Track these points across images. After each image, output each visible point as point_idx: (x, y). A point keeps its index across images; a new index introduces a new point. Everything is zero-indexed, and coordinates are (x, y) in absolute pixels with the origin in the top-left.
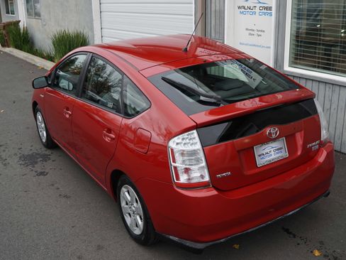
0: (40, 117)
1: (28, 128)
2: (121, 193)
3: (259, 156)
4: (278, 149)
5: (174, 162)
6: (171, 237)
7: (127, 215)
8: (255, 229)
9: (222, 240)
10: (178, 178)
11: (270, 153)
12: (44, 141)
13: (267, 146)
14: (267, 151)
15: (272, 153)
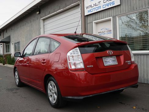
0: (16, 74)
1: (11, 83)
2: (48, 86)
3: (105, 62)
4: (113, 61)
5: (69, 61)
6: (69, 97)
7: (50, 96)
8: (105, 93)
9: (91, 96)
10: (71, 67)
11: (110, 62)
12: (17, 84)
13: (108, 58)
14: (108, 60)
15: (111, 62)
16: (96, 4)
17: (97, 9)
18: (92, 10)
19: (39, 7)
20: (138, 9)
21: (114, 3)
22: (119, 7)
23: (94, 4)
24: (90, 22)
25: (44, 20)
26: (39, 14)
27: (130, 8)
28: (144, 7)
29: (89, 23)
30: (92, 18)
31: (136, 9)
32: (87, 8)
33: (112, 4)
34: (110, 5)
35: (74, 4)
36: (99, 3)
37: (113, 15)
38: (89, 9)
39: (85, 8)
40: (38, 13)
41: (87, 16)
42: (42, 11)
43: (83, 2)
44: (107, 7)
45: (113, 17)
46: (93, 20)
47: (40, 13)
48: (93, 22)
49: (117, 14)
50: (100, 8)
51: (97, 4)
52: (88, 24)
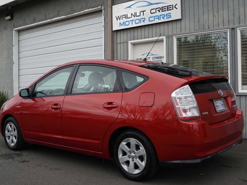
5: (177, 105)
13: (218, 101)
15: (220, 106)
16: (136, 13)
17: (137, 21)
18: (127, 23)
19: (10, 8)
20: (211, 28)
21: (170, 16)
22: (179, 23)
23: (132, 14)
24: (122, 42)
25: (19, 31)
26: (9, 20)
27: (198, 26)
28: (221, 27)
29: (120, 43)
30: (125, 36)
31: (209, 28)
32: (118, 18)
33: (166, 17)
34: (163, 18)
35: (91, 9)
36: (142, 13)
37: (166, 34)
38: (122, 21)
39: (114, 19)
40: (9, 17)
41: (117, 31)
42: (16, 16)
43: (109, 9)
44: (157, 21)
45: (166, 37)
46: (129, 38)
47: (12, 19)
48: (130, 42)
49: (175, 32)
50: (143, 21)
51: (138, 14)
52: (119, 45)
